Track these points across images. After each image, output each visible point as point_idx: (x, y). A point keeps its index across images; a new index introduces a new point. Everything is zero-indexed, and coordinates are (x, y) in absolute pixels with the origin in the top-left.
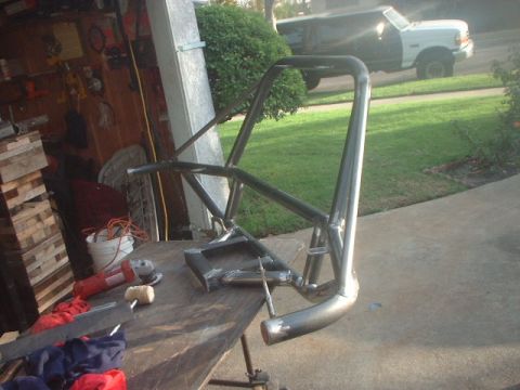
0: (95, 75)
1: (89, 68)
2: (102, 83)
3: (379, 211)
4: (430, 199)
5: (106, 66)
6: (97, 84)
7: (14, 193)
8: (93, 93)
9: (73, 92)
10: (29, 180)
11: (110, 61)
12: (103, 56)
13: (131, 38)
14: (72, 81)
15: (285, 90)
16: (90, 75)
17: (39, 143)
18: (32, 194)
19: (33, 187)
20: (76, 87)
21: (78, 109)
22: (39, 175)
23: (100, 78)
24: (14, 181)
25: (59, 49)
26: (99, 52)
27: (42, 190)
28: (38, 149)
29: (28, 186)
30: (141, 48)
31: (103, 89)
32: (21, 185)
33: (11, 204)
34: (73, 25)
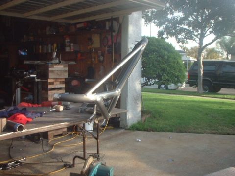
0: (102, 55)
1: (100, 52)
2: (104, 58)
3: (202, 133)
4: (228, 134)
5: (106, 52)
6: (102, 58)
7: (52, 83)
8: (100, 61)
9: (93, 59)
10: (60, 80)
11: (108, 51)
12: (106, 48)
13: (114, 41)
14: (94, 55)
15: (173, 74)
16: (100, 54)
17: (67, 69)
18: (59, 86)
19: (60, 84)
20: (95, 58)
21: (93, 66)
22: (64, 80)
23: (103, 56)
24: (53, 79)
25: (92, 44)
26: (105, 47)
27: (63, 86)
28: (66, 71)
29: (59, 83)
30: (117, 46)
31: (103, 60)
32: (56, 81)
33: (50, 87)
34: (99, 35)
